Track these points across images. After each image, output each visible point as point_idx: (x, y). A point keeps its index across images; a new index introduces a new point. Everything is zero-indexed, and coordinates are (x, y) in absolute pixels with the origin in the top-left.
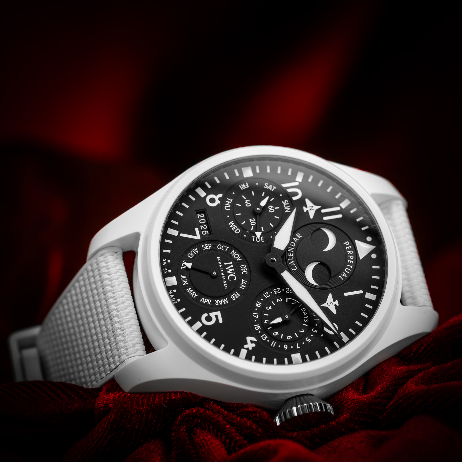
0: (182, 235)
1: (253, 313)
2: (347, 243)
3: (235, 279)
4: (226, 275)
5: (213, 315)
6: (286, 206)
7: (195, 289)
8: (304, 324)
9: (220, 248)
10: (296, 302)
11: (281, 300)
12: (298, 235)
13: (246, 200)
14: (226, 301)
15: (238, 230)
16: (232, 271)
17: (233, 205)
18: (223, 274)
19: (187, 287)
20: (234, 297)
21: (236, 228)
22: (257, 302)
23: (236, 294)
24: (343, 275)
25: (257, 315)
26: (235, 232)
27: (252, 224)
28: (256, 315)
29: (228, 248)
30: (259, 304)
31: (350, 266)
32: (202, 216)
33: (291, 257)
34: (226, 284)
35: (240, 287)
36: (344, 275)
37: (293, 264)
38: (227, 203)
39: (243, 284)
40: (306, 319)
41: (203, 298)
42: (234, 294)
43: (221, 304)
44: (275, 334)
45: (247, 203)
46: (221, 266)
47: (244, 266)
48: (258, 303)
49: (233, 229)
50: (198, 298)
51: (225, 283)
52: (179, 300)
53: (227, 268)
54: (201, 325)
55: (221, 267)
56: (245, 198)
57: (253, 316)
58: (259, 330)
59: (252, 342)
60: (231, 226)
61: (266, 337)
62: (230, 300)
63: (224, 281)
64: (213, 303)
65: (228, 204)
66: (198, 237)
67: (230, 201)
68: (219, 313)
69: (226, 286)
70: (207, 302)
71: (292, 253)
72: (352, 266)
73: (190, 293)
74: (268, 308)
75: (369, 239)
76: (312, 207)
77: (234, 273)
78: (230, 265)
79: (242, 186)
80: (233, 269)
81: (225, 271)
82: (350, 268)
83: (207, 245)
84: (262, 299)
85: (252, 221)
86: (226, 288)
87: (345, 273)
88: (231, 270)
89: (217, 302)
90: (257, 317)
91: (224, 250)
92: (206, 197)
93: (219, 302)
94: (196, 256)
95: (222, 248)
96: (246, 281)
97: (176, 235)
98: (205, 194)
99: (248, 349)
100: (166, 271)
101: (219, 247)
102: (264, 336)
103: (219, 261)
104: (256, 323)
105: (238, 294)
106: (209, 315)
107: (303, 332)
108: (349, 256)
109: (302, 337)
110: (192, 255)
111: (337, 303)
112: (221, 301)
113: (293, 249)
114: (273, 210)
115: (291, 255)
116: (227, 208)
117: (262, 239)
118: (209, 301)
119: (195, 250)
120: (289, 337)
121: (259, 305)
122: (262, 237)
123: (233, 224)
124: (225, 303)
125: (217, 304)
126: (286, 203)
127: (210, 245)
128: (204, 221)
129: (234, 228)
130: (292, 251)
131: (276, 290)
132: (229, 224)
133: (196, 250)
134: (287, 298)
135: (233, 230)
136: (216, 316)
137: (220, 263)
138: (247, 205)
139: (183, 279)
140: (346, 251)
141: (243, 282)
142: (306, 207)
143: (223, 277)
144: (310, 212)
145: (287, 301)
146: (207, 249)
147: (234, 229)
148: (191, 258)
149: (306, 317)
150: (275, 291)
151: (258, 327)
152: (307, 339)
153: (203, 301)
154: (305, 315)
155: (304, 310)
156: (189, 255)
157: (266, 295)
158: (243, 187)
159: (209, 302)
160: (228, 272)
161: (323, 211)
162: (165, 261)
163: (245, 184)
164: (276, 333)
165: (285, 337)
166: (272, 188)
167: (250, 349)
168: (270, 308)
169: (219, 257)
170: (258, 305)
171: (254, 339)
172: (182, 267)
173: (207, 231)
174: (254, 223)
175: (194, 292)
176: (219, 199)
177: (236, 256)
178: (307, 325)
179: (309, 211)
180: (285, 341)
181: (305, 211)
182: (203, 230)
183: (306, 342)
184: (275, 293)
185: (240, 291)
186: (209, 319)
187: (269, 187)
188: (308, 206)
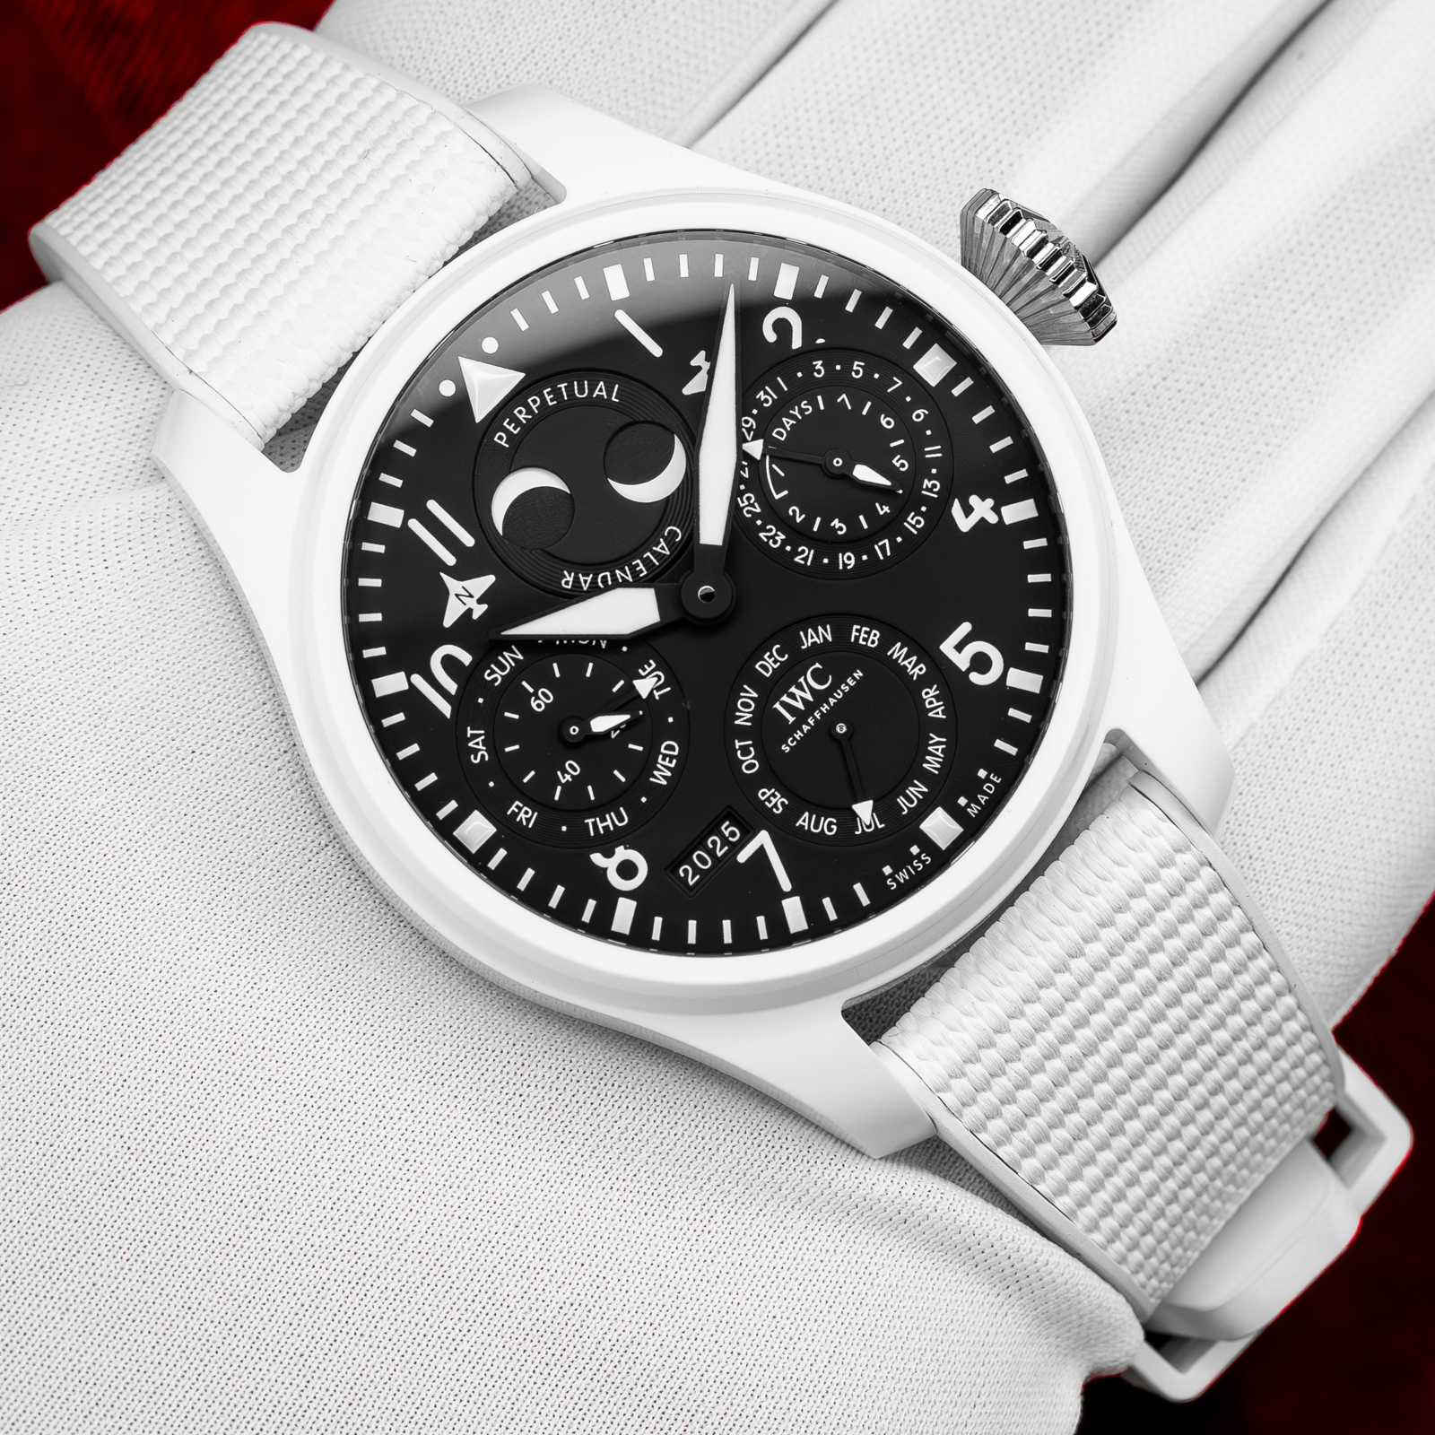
0: (786, 885)
1: (882, 558)
2: (500, 439)
3: (818, 665)
4: (820, 697)
5: (962, 661)
6: (503, 668)
7: (920, 751)
8: (822, 407)
9: (753, 761)
10: (771, 468)
11: (794, 511)
12: (567, 583)
13: (563, 781)
14: (898, 651)
15: (666, 748)
16: (800, 687)
17: (599, 810)
18: (825, 708)
19: (926, 777)
20: (872, 637)
21: (664, 759)
22: (841, 567)
23: (857, 638)
24: (604, 393)
25: (880, 543)
26: (676, 753)
28: (883, 548)
29: (738, 744)
30: (845, 559)
31: (563, 389)
32: (686, 871)
33: (647, 562)
34: (850, 681)
35: (830, 639)
36: (601, 390)
37: (663, 544)
38: (606, 828)
39: (816, 639)
40: (802, 411)
41: (930, 714)
42: (861, 642)
43: (915, 658)
44: (903, 465)
45: (568, 773)
46: (805, 728)
47: (762, 666)
48: (844, 564)
49: (673, 765)
50: (938, 727)
51: (847, 684)
52: (982, 773)
53: (800, 705)
54: (1012, 671)
55: (809, 724)
56: (559, 788)
57: (889, 554)
58: (918, 513)
59: (968, 510)
60: (669, 774)
61: (927, 483)
62: (886, 643)
63: (842, 691)
64: (925, 681)
65: (609, 823)
66: (763, 839)
67: (595, 824)
68: (947, 647)
69: (854, 678)
70: (933, 700)
71: (633, 569)
72: (562, 386)
73: (940, 757)
74: (841, 529)
75: (448, 388)
76: (457, 595)
77: (802, 680)
78: (784, 705)
79: (528, 820)
80: (793, 690)
81: (810, 707)
82: (570, 389)
83: (770, 802)
84: (826, 561)
86: (858, 674)
87: (592, 390)
88: (798, 693)
89: (916, 670)
90: (886, 541)
91: (751, 749)
92: (628, 895)
93: (910, 667)
94: (821, 810)
95: (749, 760)
96: (801, 633)
97: (797, 900)
98: (622, 901)
99: (996, 509)
100: (920, 861)
101: (751, 766)
102: (927, 489)
103: (795, 739)
104: (905, 533)
105: (854, 633)
106: (969, 670)
107: (844, 396)
108: (537, 412)
109: (861, 390)
110: (824, 823)
111: (699, 360)
112: (906, 663)
113: (617, 572)
114: (543, 693)
115: (641, 566)
116: (621, 819)
117: (649, 670)
118: (927, 693)
119: (806, 825)
120: (886, 422)
121: (849, 558)
122: (643, 674)
123: (656, 773)
124: (905, 649)
125: (921, 669)
126: (493, 672)
127: (764, 794)
128: (699, 857)
129: (666, 763)
130: (627, 569)
131: (771, 541)
132: (664, 782)
133: (805, 821)
134: (777, 497)
135: (674, 761)
136: (959, 647)
137: (798, 735)
138: (575, 770)
139: (911, 801)
140: (528, 428)
141: (810, 641)
142: (470, 611)
143: (832, 701)
145: (786, 492)
146: (779, 796)
147: (670, 762)
148: (835, 821)
149: (796, 413)
150: (775, 542)
151: (914, 522)
152: (857, 372)
153: (939, 710)
154: (792, 422)
155: (779, 433)
156: (830, 830)
157: (806, 559)
158: (525, 815)
159: (930, 695)
160: (808, 697)
161: (450, 560)
162: (895, 880)
163: (515, 815)
164: (898, 465)
165: (894, 435)
166: (474, 737)
167: (990, 502)
168: (836, 523)
169: (783, 747)
170: (847, 560)
171: (957, 510)
172: (879, 826)
173: (723, 828)
175: (930, 748)
176: (609, 854)
177: (746, 705)
178: (819, 398)
179: (477, 595)
180: (905, 427)
181: (485, 607)
182: (725, 841)
183: (868, 371)
184: (783, 537)
185: (841, 633)
186: (981, 663)
187: (481, 747)
188: (464, 609)
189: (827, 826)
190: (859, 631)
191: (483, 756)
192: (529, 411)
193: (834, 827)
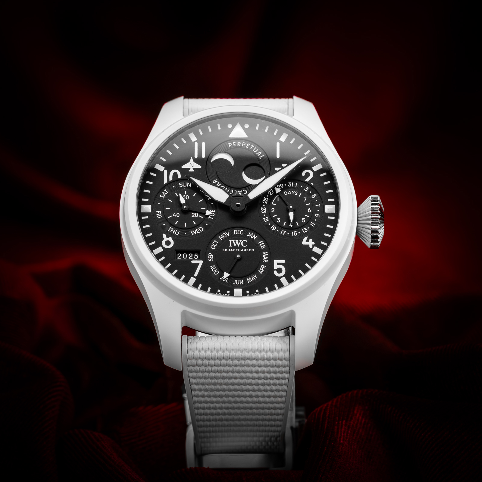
0: (196, 275)
1: (281, 234)
2: (230, 144)
4: (241, 247)
5: (276, 267)
6: (185, 185)
7: (250, 275)
8: (299, 196)
9: (215, 247)
10: (277, 198)
11: (273, 209)
12: (214, 182)
13: (173, 216)
14: (265, 253)
15: (200, 229)
16: (239, 242)
17: (175, 227)
18: (239, 250)
19: (245, 281)
20: (263, 246)
21: (197, 230)
22: (271, 228)
23: (260, 244)
24: (259, 154)
25: (284, 231)
26: (201, 231)
27: (196, 216)
28: (283, 232)
29: (215, 241)
30: (274, 227)
31: (252, 147)
32: (179, 255)
33: (234, 192)
35: (254, 239)
37: (241, 192)
39: (252, 236)
40: (295, 193)
41: (259, 271)
42: (260, 245)
43: (267, 258)
44: (304, 221)
45: (176, 215)
46: (232, 250)
47: (235, 231)
48: (272, 228)
49: (198, 233)
50: (258, 275)
51: (249, 250)
52: (257, 291)
53: (235, 245)
54: (284, 278)
55: (233, 250)
56: (171, 216)
57: (283, 234)
58: (297, 233)
59: (308, 241)
60: (195, 234)
61: (305, 229)
62: (264, 250)
63: (246, 250)
64: (265, 264)
65: (174, 232)
66: (201, 262)
67: (171, 229)
68: (276, 262)
69: (251, 250)
70: (263, 269)
72: (253, 146)
73: (252, 280)
74: (279, 221)
75: (230, 126)
76: (190, 164)
77: (240, 241)
78: (232, 242)
79: (159, 216)
80: (237, 241)
81: (237, 247)
82: (253, 148)
83: (210, 257)
84: (269, 224)
85: (194, 216)
86: (253, 250)
87: (258, 152)
88: (237, 242)
89: (265, 260)
90: (285, 232)
91: (217, 244)
92: (163, 248)
93: (265, 258)
94: (218, 267)
95: (214, 246)
96: (250, 233)
97: (195, 279)
98: (160, 248)
99: (313, 246)
100: (227, 295)
101: (213, 247)
102: (304, 230)
103: (227, 250)
104: (291, 234)
105: (260, 242)
106: (275, 270)
107: (306, 198)
108: (242, 146)
109: (310, 200)
110: (216, 271)
111: (284, 165)
112: (265, 257)
113: (226, 189)
114: (187, 197)
115: (232, 192)
116: (177, 233)
117: (213, 211)
118: (263, 266)
119: (212, 268)
120: (309, 210)
122: (211, 211)
123: (193, 231)
124: (267, 255)
125: (266, 261)
126: (182, 184)
127: (210, 254)
128: (185, 255)
129: (197, 231)
130: (229, 190)
131: (263, 211)
132: (193, 234)
133: (213, 267)
134: (272, 204)
135: (199, 232)
136: (278, 264)
137: (229, 250)
138: (178, 216)
139: (238, 283)
140: (237, 147)
141: (250, 236)
142: (190, 169)
143: (242, 250)
145: (275, 205)
146: (213, 258)
147: (198, 232)
148: (219, 272)
149: (293, 192)
150: (263, 212)
151: (294, 233)
152: (313, 196)
153: (262, 272)
154: (290, 193)
155: (286, 193)
156: (216, 273)
157: (266, 220)
158: (159, 215)
159: (263, 267)
160: (238, 245)
161: (196, 156)
162: (218, 294)
163: (157, 213)
164: (303, 220)
165: (308, 214)
166: (165, 192)
167: (314, 243)
168: (279, 219)
169: (223, 250)
171: (305, 239)
172: (226, 282)
173: (195, 254)
174: (197, 214)
175: (252, 277)
176: (168, 237)
177: (224, 235)
178: (301, 194)
179: (194, 167)
180: (312, 215)
181: (193, 171)
182: (193, 257)
183: (316, 198)
184: (266, 212)
185: (258, 240)
186: (279, 271)
187: (164, 195)
188: (189, 167)
189: (216, 272)
190: (262, 243)
191: (163, 197)
192: (241, 145)
193: (217, 273)
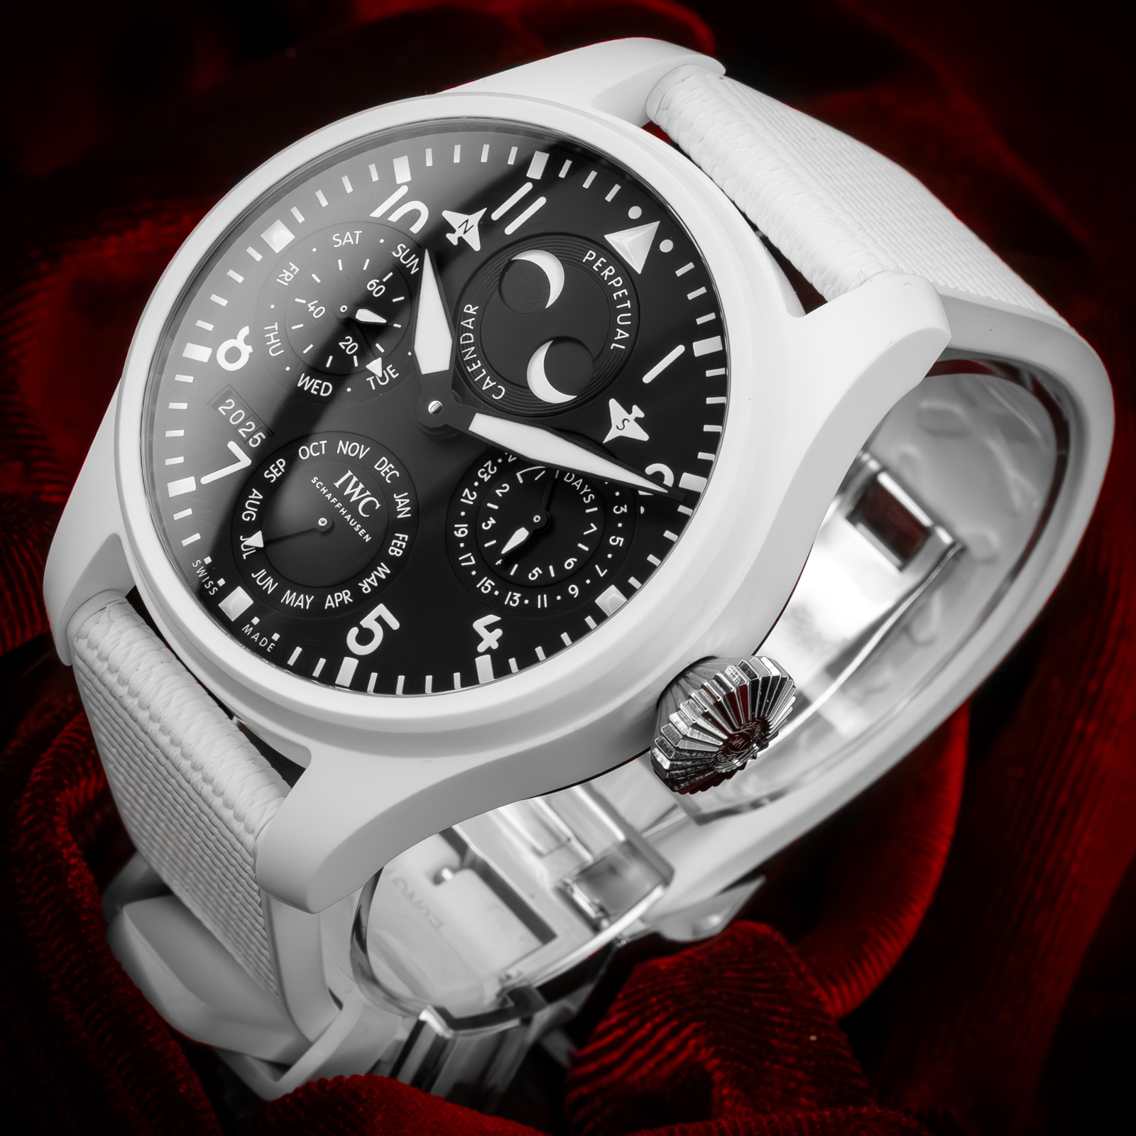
0: (206, 480)
1: (460, 559)
2: (590, 255)
3: (378, 506)
4: (352, 508)
5: (369, 622)
6: (406, 258)
7: (300, 588)
8: (587, 511)
9: (308, 455)
10: (542, 470)
11: (505, 488)
12: (469, 309)
13: (309, 305)
14: (383, 571)
15: (327, 386)
16: (362, 492)
17: (283, 334)
18: (343, 511)
20: (397, 550)
21: (318, 384)
22: (456, 526)
23: (398, 538)
24: (619, 337)
25: (472, 557)
26: (322, 394)
27: (350, 350)
28: (468, 560)
29: (323, 443)
30: (463, 529)
31: (625, 305)
32: (230, 404)
33: (479, 371)
34: (363, 531)
35: (399, 516)
36: (622, 334)
37: (492, 384)
38: (269, 339)
39: (400, 505)
40: (586, 495)
41: (329, 597)
42: (394, 541)
43: (376, 584)
44: (533, 575)
45: (315, 309)
46: (329, 496)
47: (384, 462)
48: (458, 528)
49: (312, 391)
50: (319, 602)
51: (360, 529)
52: (276, 637)
53: (348, 492)
54: (355, 662)
55: (331, 498)
56: (304, 302)
57: (463, 564)
58: (493, 589)
59: (490, 628)
60: (306, 388)
61: (517, 596)
62: (391, 562)
63: (355, 526)
64: (356, 592)
65: (273, 341)
66: (245, 463)
67: (274, 330)
68: (381, 610)
69: (365, 535)
70: (341, 599)
71: (474, 361)
72: (629, 304)
73: (294, 603)
74: (487, 525)
75: (635, 212)
76: (467, 221)
77: (368, 493)
78: (350, 479)
79: (283, 279)
80: (361, 486)
81: (345, 500)
82: (625, 310)
83: (274, 468)
84: (463, 514)
85: (346, 346)
86: (367, 538)
87: (622, 327)
88: (358, 490)
89: (365, 586)
90: (474, 562)
91: (318, 454)
92: (213, 356)
93: (369, 580)
94: (263, 508)
95: (310, 451)
96: (406, 494)
97: (193, 488)
98: (209, 351)
99: (489, 651)
100: (212, 586)
101: (304, 453)
102: (512, 596)
103: (321, 487)
104: (478, 578)
105: (401, 536)
106: (360, 627)
107: (595, 529)
108: (609, 284)
109: (599, 543)
110: (252, 511)
111: (637, 412)
112: (373, 577)
113: (473, 348)
114: (381, 289)
115: (475, 367)
116: (274, 351)
117: (391, 372)
118: (346, 594)
119: (253, 497)
120: (570, 563)
121: (463, 532)
122: (388, 369)
123: (308, 378)
124: (384, 577)
126: (403, 250)
127: (281, 463)
128: (240, 415)
129: (315, 386)
130: (475, 356)
131: (483, 470)
132: (300, 384)
133: (256, 495)
134: (518, 474)
135: (316, 393)
136: (380, 620)
137: (324, 490)
138: (317, 314)
139: (261, 580)
140: (597, 277)
141: (399, 501)
142: (453, 231)
143: (348, 517)
144: (466, 237)
145: (521, 481)
146: (278, 475)
147: (315, 390)
148: (253, 519)
149: (585, 490)
150: (482, 473)
151: (486, 585)
152: (614, 540)
153: (332, 604)
155: (570, 476)
157: (466, 498)
158: (287, 277)
159: (346, 596)
160: (354, 498)
161: (496, 216)
162: (199, 566)
163: (288, 268)
164: (534, 572)
165: (559, 568)
166: (354, 236)
167: (495, 646)
168: (492, 521)
169: (316, 478)
171: (492, 618)
172: (244, 556)
173: (261, 433)
174: (354, 347)
175: (302, 596)
176: (247, 341)
178: (596, 509)
180: (566, 578)
182: (250, 435)
183: (615, 549)
184: (486, 480)
185: (403, 526)
186: (365, 637)
187: (345, 241)
188: (455, 227)
189: (249, 513)
190: (403, 540)
191: (338, 243)
192: (611, 278)
193: (248, 519)
